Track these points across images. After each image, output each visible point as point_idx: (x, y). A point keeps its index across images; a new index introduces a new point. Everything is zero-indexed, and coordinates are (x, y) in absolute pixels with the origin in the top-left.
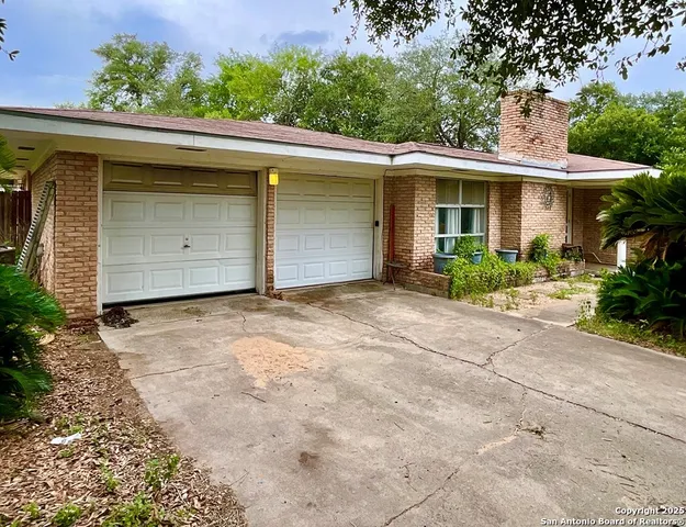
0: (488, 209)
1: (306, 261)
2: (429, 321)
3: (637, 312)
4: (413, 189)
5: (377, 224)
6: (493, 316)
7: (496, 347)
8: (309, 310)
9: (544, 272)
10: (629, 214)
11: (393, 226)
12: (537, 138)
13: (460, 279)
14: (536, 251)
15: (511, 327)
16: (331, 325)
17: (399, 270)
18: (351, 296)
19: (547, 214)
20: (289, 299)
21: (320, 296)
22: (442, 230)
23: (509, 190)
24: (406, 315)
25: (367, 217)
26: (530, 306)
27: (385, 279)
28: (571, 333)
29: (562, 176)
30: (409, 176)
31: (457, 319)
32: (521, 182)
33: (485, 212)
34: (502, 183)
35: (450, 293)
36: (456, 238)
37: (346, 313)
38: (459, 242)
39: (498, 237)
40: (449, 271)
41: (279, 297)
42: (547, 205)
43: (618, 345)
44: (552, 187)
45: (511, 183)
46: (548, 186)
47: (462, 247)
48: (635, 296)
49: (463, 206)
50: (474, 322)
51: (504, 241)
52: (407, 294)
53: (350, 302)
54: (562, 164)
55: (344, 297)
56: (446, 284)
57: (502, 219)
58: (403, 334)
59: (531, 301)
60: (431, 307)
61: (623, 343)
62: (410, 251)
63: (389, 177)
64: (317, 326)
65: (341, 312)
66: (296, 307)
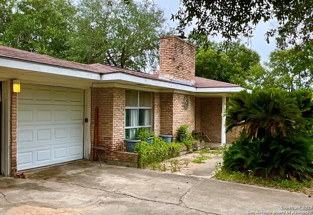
0: (154, 109)
1: (37, 148)
2: (134, 183)
3: (245, 166)
4: (113, 97)
5: (86, 120)
6: (168, 176)
7: (180, 193)
8: (49, 184)
9: (185, 148)
10: (240, 113)
11: (98, 122)
12: (181, 66)
13: (145, 155)
14: (180, 136)
15: (182, 181)
16: (72, 192)
17: (103, 151)
18: (74, 172)
19: (186, 113)
20: (30, 177)
21: (51, 173)
22: (128, 124)
23: (165, 98)
24: (118, 180)
25: (80, 115)
26: (186, 169)
27: (92, 158)
28: (214, 181)
29: (193, 90)
30: (108, 88)
31: (150, 180)
32: (173, 93)
33: (152, 112)
34: (161, 93)
35: (139, 164)
36: (136, 129)
37: (78, 183)
38: (139, 131)
39: (159, 127)
40: (138, 150)
41: (22, 176)
42: (185, 107)
43: (239, 185)
44: (188, 95)
45: (166, 93)
46: (186, 95)
47: (141, 135)
48: (244, 157)
49: (140, 108)
50: (160, 181)
51: (162, 129)
52: (110, 168)
53: (75, 176)
54: (192, 82)
55: (70, 172)
56: (136, 159)
57: (161, 116)
58: (123, 192)
59: (185, 165)
60: (130, 174)
61: (240, 184)
62: (110, 139)
63: (95, 88)
64: (63, 194)
65: (73, 182)
66: (39, 183)
